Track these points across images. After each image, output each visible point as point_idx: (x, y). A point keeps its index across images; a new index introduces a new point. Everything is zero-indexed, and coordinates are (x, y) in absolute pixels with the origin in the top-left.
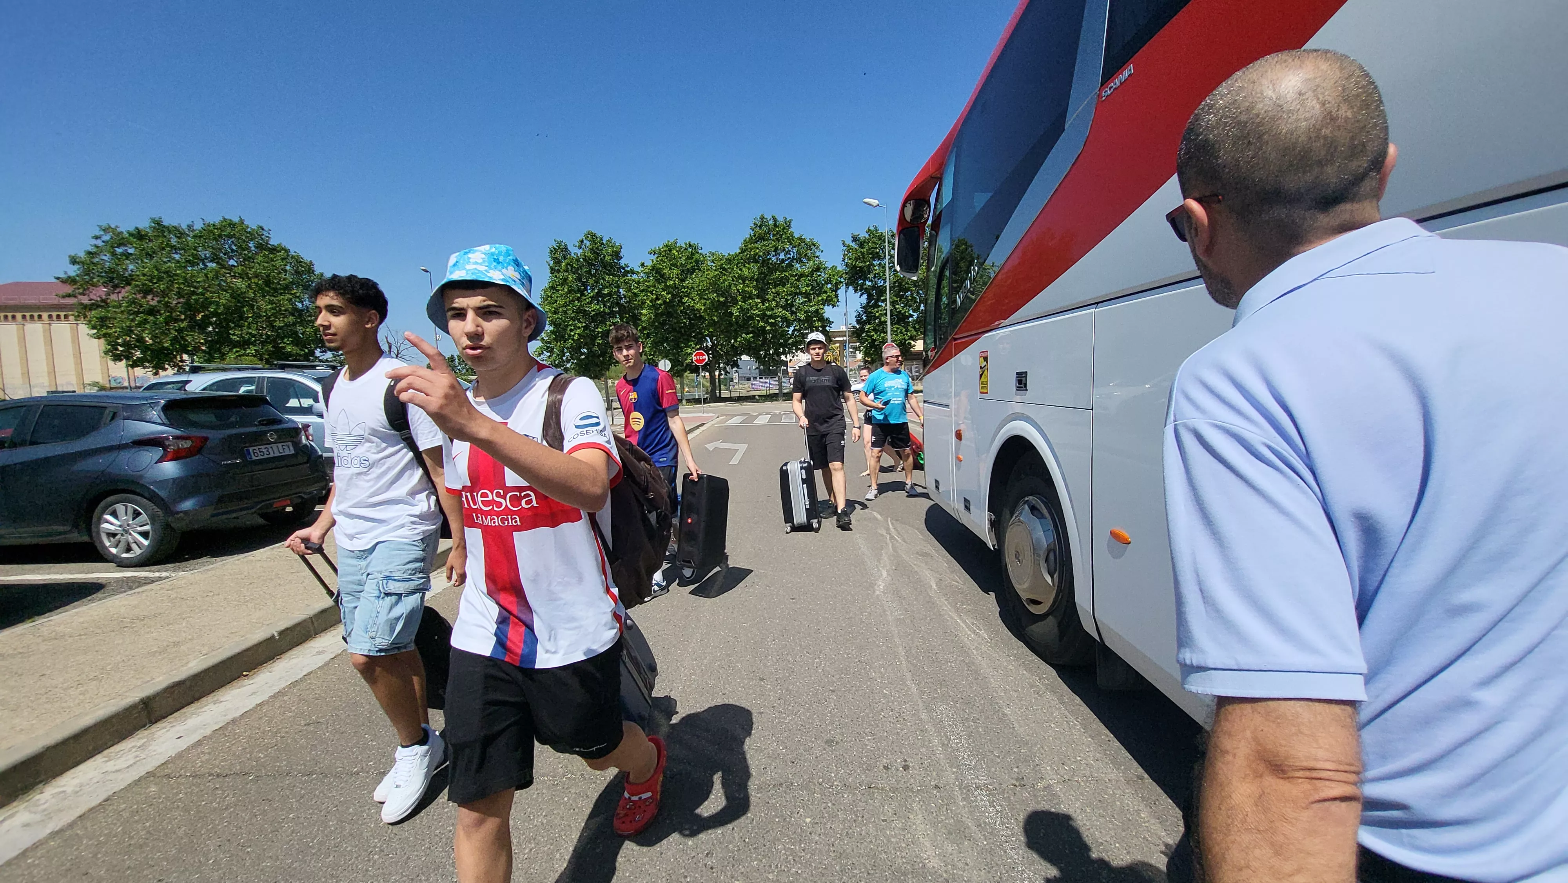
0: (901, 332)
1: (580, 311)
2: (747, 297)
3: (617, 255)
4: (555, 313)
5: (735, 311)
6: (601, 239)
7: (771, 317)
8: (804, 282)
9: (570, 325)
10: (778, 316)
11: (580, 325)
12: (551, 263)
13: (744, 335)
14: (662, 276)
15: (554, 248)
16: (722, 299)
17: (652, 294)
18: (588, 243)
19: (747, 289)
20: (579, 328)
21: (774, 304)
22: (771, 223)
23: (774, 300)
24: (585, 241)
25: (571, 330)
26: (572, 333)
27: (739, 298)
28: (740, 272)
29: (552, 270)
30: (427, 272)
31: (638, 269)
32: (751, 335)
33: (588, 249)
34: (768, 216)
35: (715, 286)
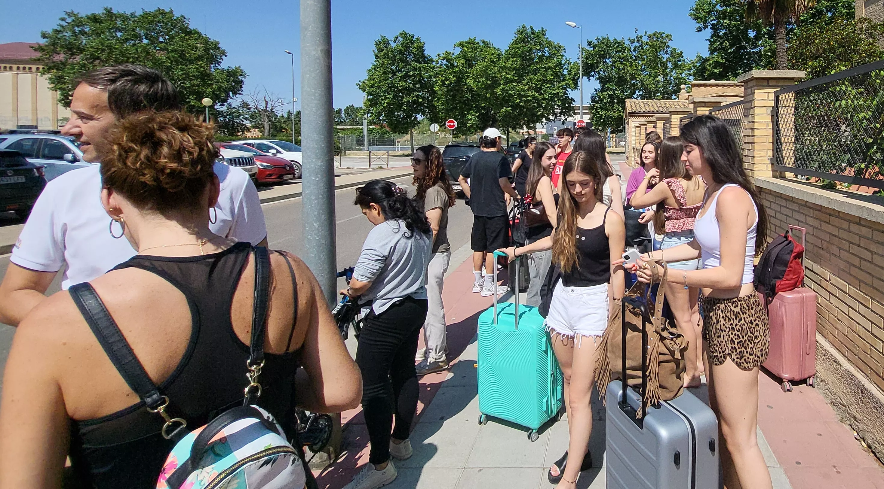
0: (618, 110)
1: (391, 87)
2: (508, 81)
3: (421, 49)
4: (372, 87)
5: (498, 91)
6: (413, 37)
7: (524, 96)
8: (550, 72)
9: (382, 96)
10: (529, 96)
11: (388, 96)
12: (376, 52)
13: (505, 108)
14: (452, 64)
15: (380, 42)
16: (489, 82)
17: (442, 76)
18: (401, 39)
19: (507, 76)
20: (388, 98)
21: (527, 87)
22: (529, 31)
23: (527, 84)
24: (399, 38)
25: (382, 100)
26: (383, 102)
27: (502, 82)
28: (504, 64)
29: (377, 57)
30: (290, 53)
31: (435, 58)
32: (510, 108)
33: (400, 44)
34: (528, 27)
35: (485, 73)
